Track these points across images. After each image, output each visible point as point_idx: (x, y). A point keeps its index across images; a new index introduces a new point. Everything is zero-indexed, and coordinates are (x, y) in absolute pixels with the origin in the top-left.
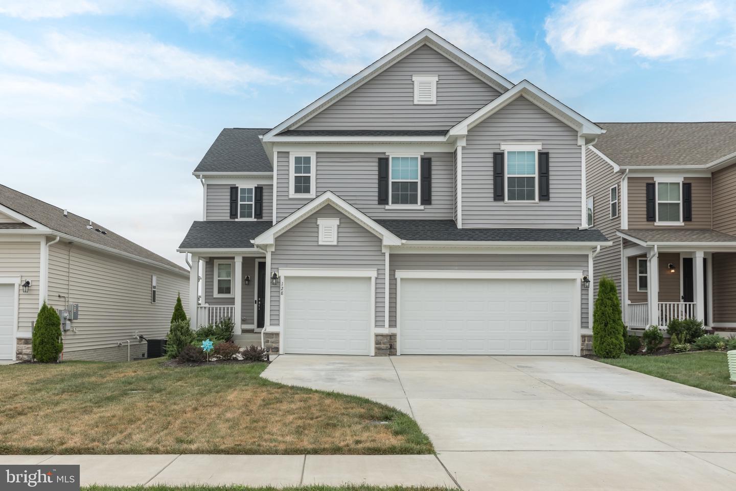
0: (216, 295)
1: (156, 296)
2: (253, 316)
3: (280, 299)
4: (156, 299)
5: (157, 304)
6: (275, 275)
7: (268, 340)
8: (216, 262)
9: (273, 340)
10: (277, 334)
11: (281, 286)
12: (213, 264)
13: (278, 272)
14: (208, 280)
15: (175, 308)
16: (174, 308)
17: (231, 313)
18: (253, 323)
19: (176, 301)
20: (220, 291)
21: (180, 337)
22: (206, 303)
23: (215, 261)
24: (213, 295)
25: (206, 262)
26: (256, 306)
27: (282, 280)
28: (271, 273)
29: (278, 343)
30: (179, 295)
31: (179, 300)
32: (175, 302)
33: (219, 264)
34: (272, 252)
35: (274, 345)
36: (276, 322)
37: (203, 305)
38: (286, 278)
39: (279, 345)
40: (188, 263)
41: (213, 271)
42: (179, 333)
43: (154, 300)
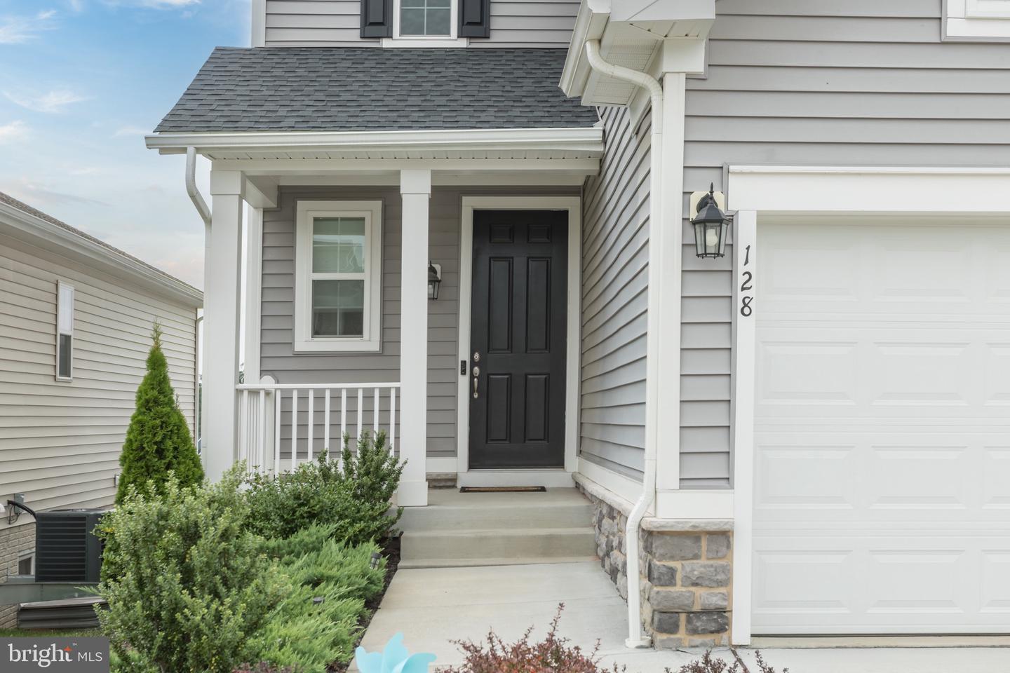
0: (304, 340)
1: (73, 354)
2: (455, 424)
3: (732, 335)
4: (73, 364)
5: (75, 384)
6: (707, 202)
7: (672, 572)
8: (307, 211)
9: (698, 567)
10: (722, 537)
11: (741, 268)
12: (292, 220)
13: (725, 192)
14: (271, 283)
15: (141, 393)
16: (134, 397)
17: (385, 411)
18: (453, 453)
19: (144, 365)
20: (321, 325)
21: (176, 607)
22: (263, 372)
23: (302, 205)
24: (291, 344)
25: (266, 212)
26: (463, 382)
27: (746, 232)
28: (687, 194)
29: (727, 582)
30: (156, 339)
31: (157, 362)
32: (141, 372)
33: (316, 220)
34: (690, 77)
35: (705, 597)
36: (715, 468)
37: (252, 381)
38: (767, 222)
39: (728, 597)
40: (194, 196)
41: (292, 247)
42: (169, 578)
43: (65, 369)
